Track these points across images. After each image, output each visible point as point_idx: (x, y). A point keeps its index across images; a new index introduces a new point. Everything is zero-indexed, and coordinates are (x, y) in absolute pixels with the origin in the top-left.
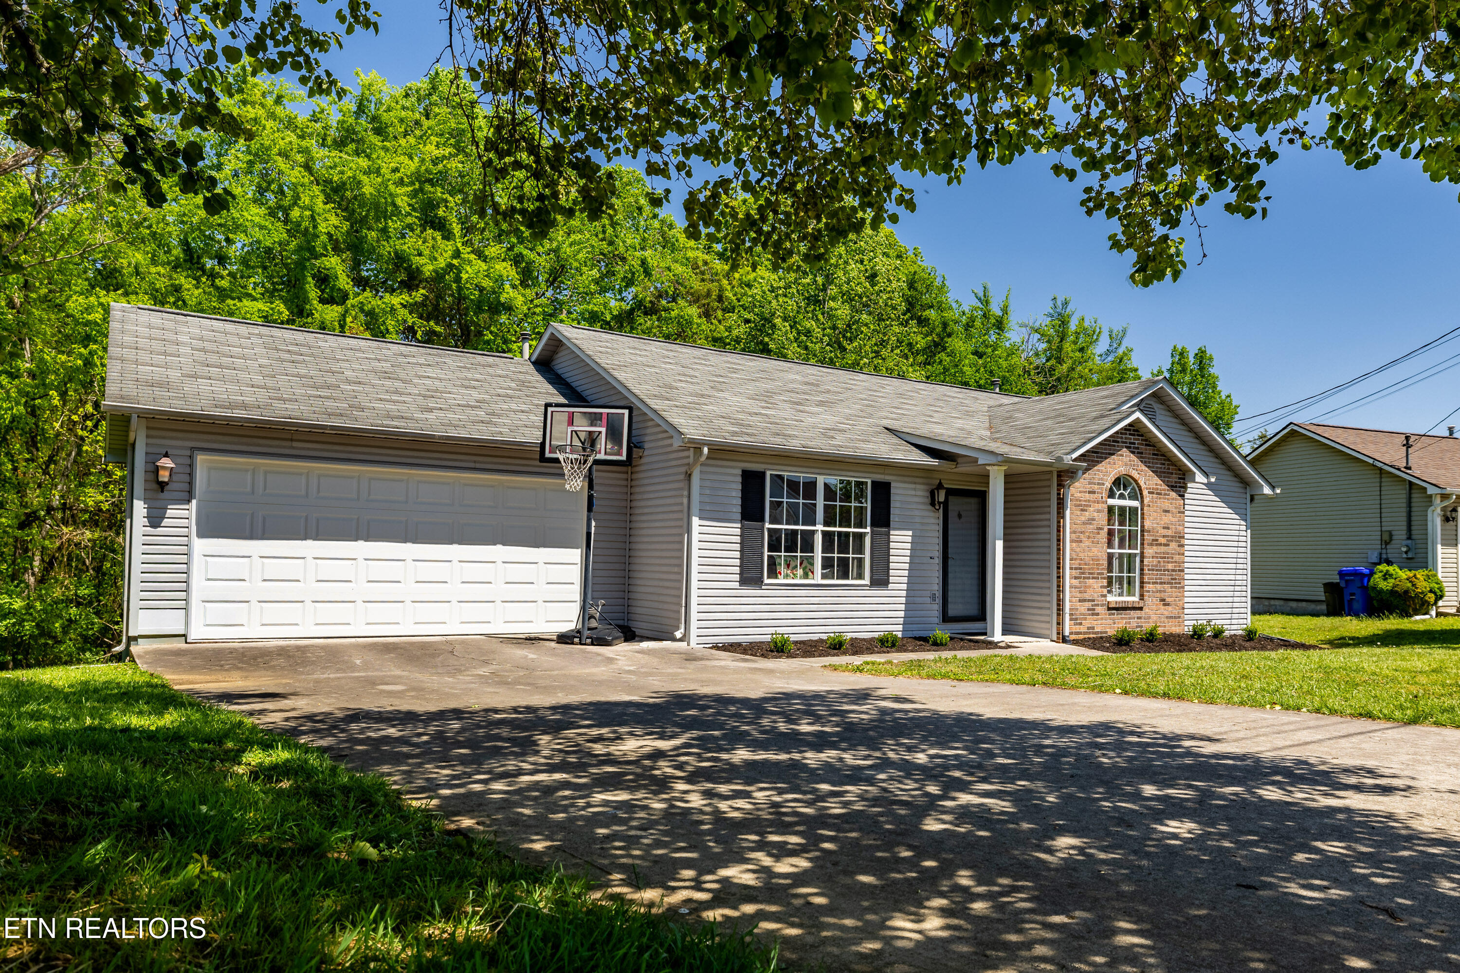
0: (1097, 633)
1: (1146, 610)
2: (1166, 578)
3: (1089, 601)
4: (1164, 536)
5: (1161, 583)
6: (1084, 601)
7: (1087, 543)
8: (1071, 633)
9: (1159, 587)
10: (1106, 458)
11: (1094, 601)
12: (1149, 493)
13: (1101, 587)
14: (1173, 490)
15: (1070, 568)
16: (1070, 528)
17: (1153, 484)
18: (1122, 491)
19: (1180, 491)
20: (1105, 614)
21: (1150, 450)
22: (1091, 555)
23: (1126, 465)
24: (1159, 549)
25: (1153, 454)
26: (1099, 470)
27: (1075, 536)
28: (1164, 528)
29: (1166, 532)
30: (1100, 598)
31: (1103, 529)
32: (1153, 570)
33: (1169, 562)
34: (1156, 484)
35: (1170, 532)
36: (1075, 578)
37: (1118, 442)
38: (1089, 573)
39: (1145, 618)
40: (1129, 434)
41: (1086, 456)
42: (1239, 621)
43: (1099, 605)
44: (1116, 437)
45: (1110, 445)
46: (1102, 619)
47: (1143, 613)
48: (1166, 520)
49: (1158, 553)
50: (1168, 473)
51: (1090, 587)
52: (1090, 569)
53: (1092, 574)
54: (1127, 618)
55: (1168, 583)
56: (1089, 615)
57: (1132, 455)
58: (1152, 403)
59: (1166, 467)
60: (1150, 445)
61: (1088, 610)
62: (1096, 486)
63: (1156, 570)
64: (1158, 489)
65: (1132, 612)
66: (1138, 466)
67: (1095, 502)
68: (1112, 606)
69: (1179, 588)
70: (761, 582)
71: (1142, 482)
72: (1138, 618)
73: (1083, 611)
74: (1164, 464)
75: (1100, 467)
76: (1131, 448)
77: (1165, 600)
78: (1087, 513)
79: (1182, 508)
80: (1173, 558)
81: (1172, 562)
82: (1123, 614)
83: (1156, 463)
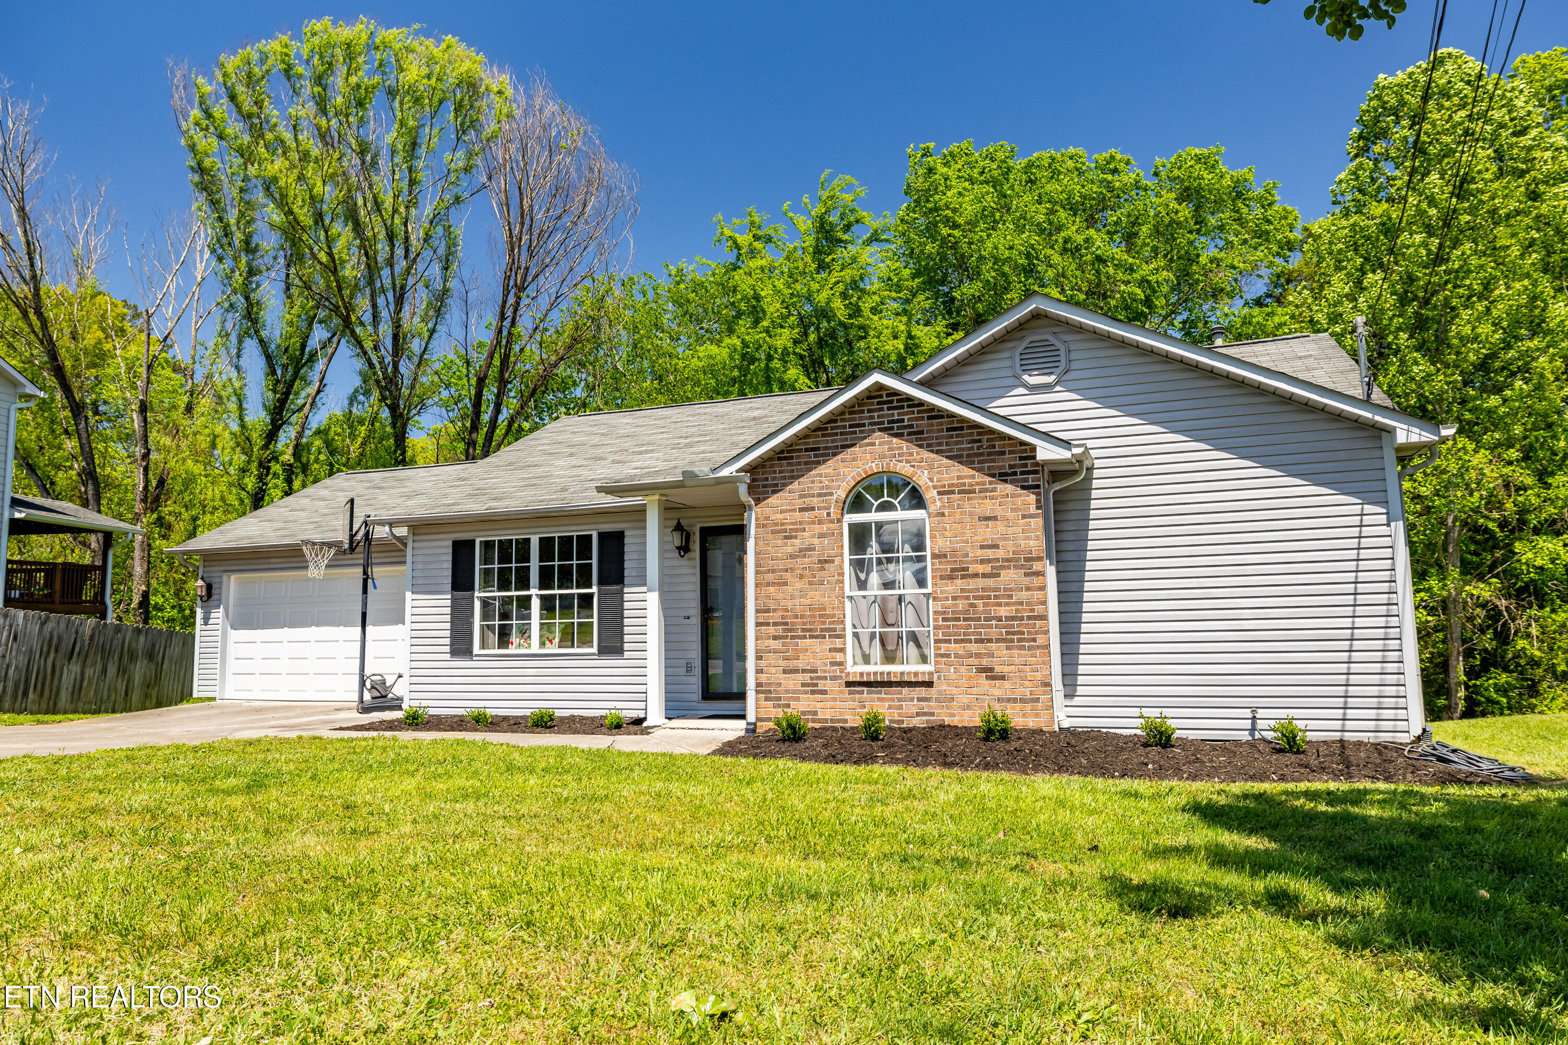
0: (819, 721)
1: (941, 687)
2: (994, 633)
3: (804, 671)
4: (982, 562)
5: (981, 641)
6: (795, 671)
7: (798, 585)
8: (758, 719)
9: (974, 647)
10: (835, 455)
11: (815, 671)
12: (939, 493)
13: (830, 650)
14: (1005, 481)
15: (758, 624)
16: (758, 565)
17: (952, 478)
18: (886, 498)
19: (1026, 480)
20: (841, 692)
21: (941, 424)
22: (808, 602)
23: (882, 457)
24: (972, 584)
25: (948, 430)
26: (820, 475)
27: (770, 577)
28: (982, 547)
29: (990, 554)
30: (828, 668)
31: (833, 561)
32: (958, 619)
33: (1000, 605)
34: (959, 477)
35: (1000, 554)
36: (775, 638)
37: (864, 425)
38: (803, 630)
39: (938, 700)
40: (889, 409)
41: (792, 458)
42: (1372, 713)
43: (825, 678)
44: (854, 419)
45: (842, 434)
46: (834, 700)
47: (933, 692)
48: (987, 532)
49: (970, 591)
50: (989, 454)
51: (806, 650)
52: (804, 624)
53: (810, 630)
54: (893, 700)
55: (998, 641)
56: (806, 693)
57: (895, 440)
58: (1049, 337)
59: (985, 444)
60: (942, 417)
61: (803, 685)
62: (815, 500)
63: (965, 619)
64: (964, 484)
65: (905, 690)
66: (911, 454)
67: (813, 523)
68: (858, 679)
69: (1030, 648)
70: (471, 653)
71: (922, 479)
72: (919, 700)
73: (792, 687)
74: (980, 441)
75: (822, 469)
76: (893, 429)
77: (991, 670)
78: (797, 541)
79: (1033, 509)
80: (1011, 597)
81: (1007, 604)
82: (884, 693)
83: (957, 443)
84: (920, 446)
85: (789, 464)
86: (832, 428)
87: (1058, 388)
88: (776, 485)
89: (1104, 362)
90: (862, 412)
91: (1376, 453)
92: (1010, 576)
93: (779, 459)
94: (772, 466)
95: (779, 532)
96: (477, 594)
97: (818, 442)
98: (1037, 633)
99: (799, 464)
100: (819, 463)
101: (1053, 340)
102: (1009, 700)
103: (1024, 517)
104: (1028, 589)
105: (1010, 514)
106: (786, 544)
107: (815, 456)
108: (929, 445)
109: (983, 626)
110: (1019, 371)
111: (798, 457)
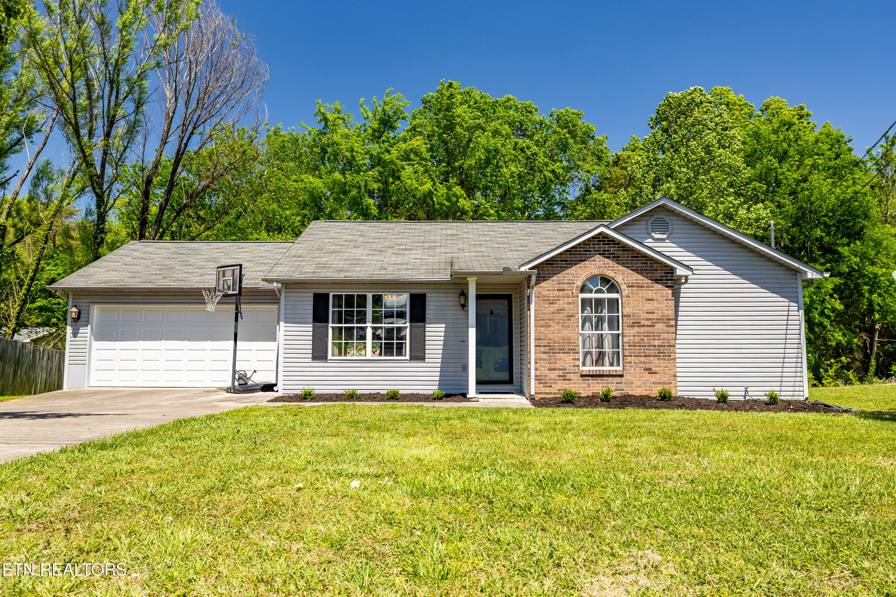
1: (627, 377)
2: (652, 352)
3: (559, 369)
4: (647, 319)
5: (646, 356)
6: (555, 369)
7: (557, 327)
8: (536, 393)
9: (643, 359)
10: (576, 264)
11: (565, 370)
12: (627, 286)
13: (573, 359)
14: (658, 283)
15: (536, 346)
16: (536, 317)
17: (633, 280)
18: (599, 287)
19: (668, 283)
20: (578, 380)
21: (628, 254)
22: (562, 335)
23: (600, 267)
24: (642, 330)
25: (632, 257)
26: (568, 274)
27: (541, 323)
28: (647, 313)
29: (650, 316)
30: (572, 368)
31: (574, 316)
32: (636, 346)
33: (655, 340)
34: (636, 280)
35: (655, 316)
36: (544, 353)
37: (591, 251)
38: (559, 349)
39: (625, 383)
40: (603, 244)
41: (553, 264)
42: (791, 389)
43: (570, 373)
44: (586, 248)
45: (579, 254)
46: (575, 383)
47: (623, 380)
48: (649, 306)
49: (641, 333)
50: (651, 270)
51: (561, 359)
52: (560, 346)
53: (562, 349)
54: (604, 383)
55: (654, 356)
56: (560, 380)
57: (606, 260)
58: (664, 217)
59: (649, 265)
60: (629, 251)
61: (559, 376)
62: (566, 285)
63: (639, 346)
64: (639, 283)
65: (610, 379)
66: (614, 267)
67: (564, 297)
68: (588, 373)
69: (668, 360)
70: (327, 358)
71: (619, 279)
72: (617, 383)
73: (553, 377)
74: (646, 263)
75: (569, 271)
76: (605, 254)
77: (651, 369)
78: (556, 306)
79: (670, 297)
80: (660, 336)
81: (658, 340)
82: (599, 380)
83: (636, 264)
84: (619, 264)
85: (552, 267)
86: (575, 251)
87: (667, 241)
88: (545, 277)
89: (688, 231)
90: (590, 244)
91: (795, 281)
92: (660, 327)
93: (547, 264)
94: (543, 267)
95: (547, 300)
96: (330, 325)
97: (567, 257)
98: (671, 353)
99: (557, 267)
100: (568, 268)
101: (666, 219)
102: (658, 383)
103: (666, 300)
104: (667, 333)
105: (660, 298)
106: (550, 307)
107: (566, 264)
108: (622, 264)
109: (647, 349)
110: (650, 230)
111: (557, 264)
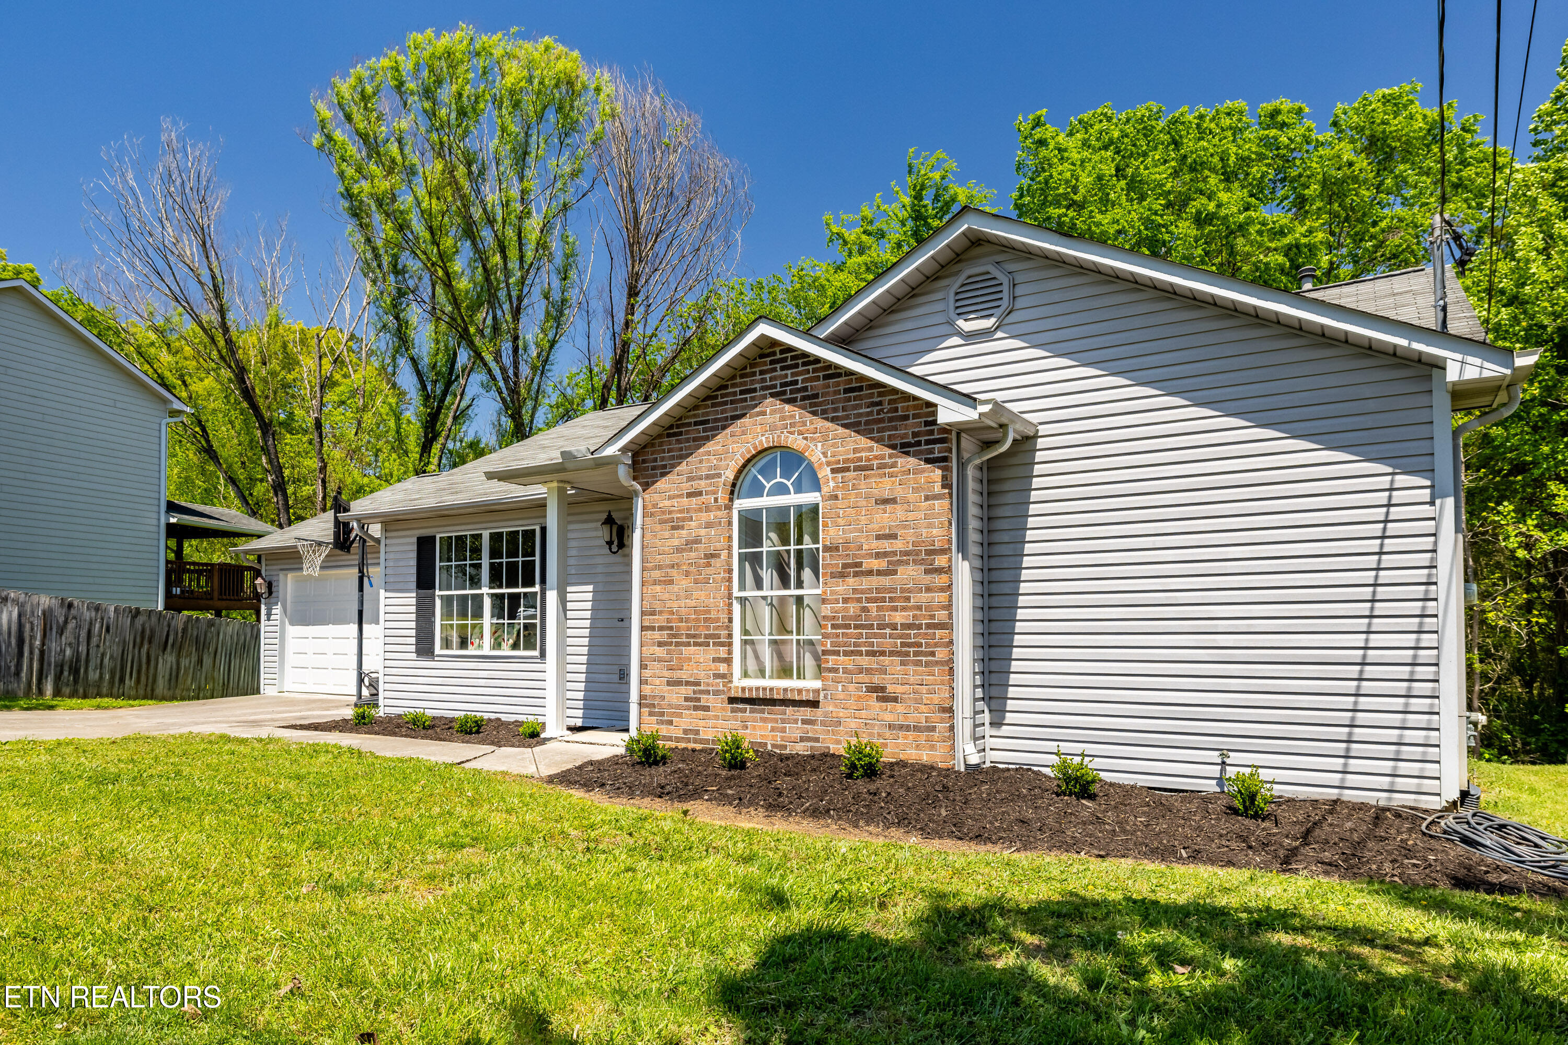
0: (701, 741)
1: (827, 707)
2: (887, 644)
3: (688, 683)
4: (878, 555)
5: (872, 654)
6: (678, 683)
7: (684, 584)
8: (640, 733)
9: (865, 661)
10: (724, 428)
11: (698, 684)
12: (834, 471)
13: (714, 660)
14: (907, 453)
15: (643, 628)
16: (643, 560)
17: (847, 452)
18: (779, 480)
19: (931, 451)
20: (723, 709)
21: (838, 384)
22: (693, 603)
23: (773, 428)
24: (866, 583)
25: (846, 391)
26: (709, 453)
27: (656, 574)
28: (878, 537)
29: (886, 545)
30: (711, 680)
31: (718, 556)
32: (848, 626)
33: (895, 609)
34: (855, 451)
35: (898, 545)
36: (660, 644)
37: (755, 390)
38: (688, 636)
39: (823, 723)
40: (782, 369)
41: (681, 434)
43: (708, 692)
44: (745, 384)
45: (732, 402)
46: (716, 717)
47: (818, 714)
48: (884, 519)
49: (862, 592)
50: (891, 420)
51: (690, 659)
52: (689, 629)
53: (694, 636)
54: (776, 721)
55: (892, 654)
56: (688, 708)
57: (787, 407)
58: (990, 268)
59: (886, 407)
60: (839, 375)
61: (686, 699)
62: (703, 483)
63: (856, 627)
64: (860, 459)
65: (789, 710)
66: (804, 424)
67: (700, 510)
68: (740, 695)
69: (927, 664)
70: (433, 653)
71: (815, 454)
72: (805, 722)
73: (675, 702)
74: (880, 403)
75: (711, 446)
76: (789, 393)
77: (883, 689)
78: (684, 532)
79: (937, 488)
80: (908, 599)
81: (904, 609)
82: (767, 712)
83: (856, 407)
84: (814, 413)
85: (678, 441)
86: (723, 396)
87: (999, 334)
88: (664, 467)
89: (1057, 297)
90: (754, 374)
91: (1423, 400)
92: (909, 574)
93: (669, 435)
94: (661, 444)
95: (665, 521)
96: (438, 592)
97: (707, 414)
98: (936, 645)
99: (688, 440)
100: (707, 439)
101: (995, 272)
102: (901, 727)
103: (927, 498)
104: (928, 590)
105: (911, 496)
106: (672, 537)
107: (705, 430)
108: (824, 412)
109: (875, 636)
110: (952, 314)
111: (687, 432)
